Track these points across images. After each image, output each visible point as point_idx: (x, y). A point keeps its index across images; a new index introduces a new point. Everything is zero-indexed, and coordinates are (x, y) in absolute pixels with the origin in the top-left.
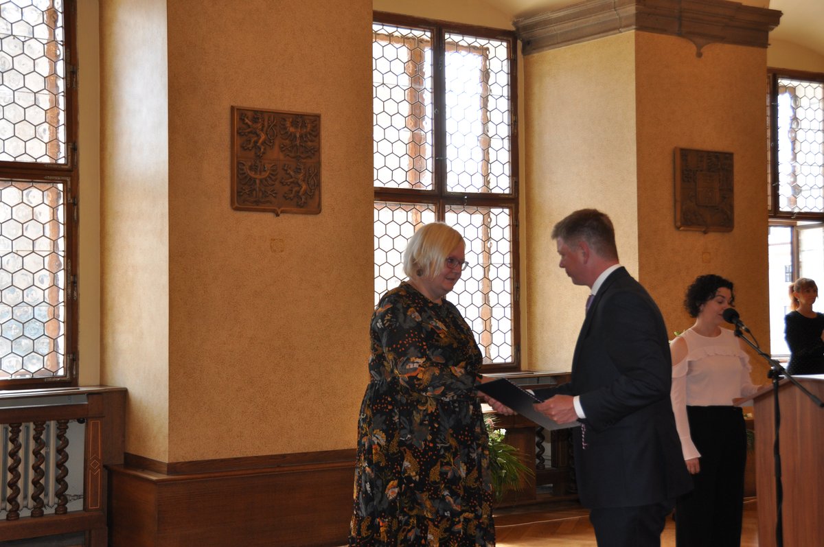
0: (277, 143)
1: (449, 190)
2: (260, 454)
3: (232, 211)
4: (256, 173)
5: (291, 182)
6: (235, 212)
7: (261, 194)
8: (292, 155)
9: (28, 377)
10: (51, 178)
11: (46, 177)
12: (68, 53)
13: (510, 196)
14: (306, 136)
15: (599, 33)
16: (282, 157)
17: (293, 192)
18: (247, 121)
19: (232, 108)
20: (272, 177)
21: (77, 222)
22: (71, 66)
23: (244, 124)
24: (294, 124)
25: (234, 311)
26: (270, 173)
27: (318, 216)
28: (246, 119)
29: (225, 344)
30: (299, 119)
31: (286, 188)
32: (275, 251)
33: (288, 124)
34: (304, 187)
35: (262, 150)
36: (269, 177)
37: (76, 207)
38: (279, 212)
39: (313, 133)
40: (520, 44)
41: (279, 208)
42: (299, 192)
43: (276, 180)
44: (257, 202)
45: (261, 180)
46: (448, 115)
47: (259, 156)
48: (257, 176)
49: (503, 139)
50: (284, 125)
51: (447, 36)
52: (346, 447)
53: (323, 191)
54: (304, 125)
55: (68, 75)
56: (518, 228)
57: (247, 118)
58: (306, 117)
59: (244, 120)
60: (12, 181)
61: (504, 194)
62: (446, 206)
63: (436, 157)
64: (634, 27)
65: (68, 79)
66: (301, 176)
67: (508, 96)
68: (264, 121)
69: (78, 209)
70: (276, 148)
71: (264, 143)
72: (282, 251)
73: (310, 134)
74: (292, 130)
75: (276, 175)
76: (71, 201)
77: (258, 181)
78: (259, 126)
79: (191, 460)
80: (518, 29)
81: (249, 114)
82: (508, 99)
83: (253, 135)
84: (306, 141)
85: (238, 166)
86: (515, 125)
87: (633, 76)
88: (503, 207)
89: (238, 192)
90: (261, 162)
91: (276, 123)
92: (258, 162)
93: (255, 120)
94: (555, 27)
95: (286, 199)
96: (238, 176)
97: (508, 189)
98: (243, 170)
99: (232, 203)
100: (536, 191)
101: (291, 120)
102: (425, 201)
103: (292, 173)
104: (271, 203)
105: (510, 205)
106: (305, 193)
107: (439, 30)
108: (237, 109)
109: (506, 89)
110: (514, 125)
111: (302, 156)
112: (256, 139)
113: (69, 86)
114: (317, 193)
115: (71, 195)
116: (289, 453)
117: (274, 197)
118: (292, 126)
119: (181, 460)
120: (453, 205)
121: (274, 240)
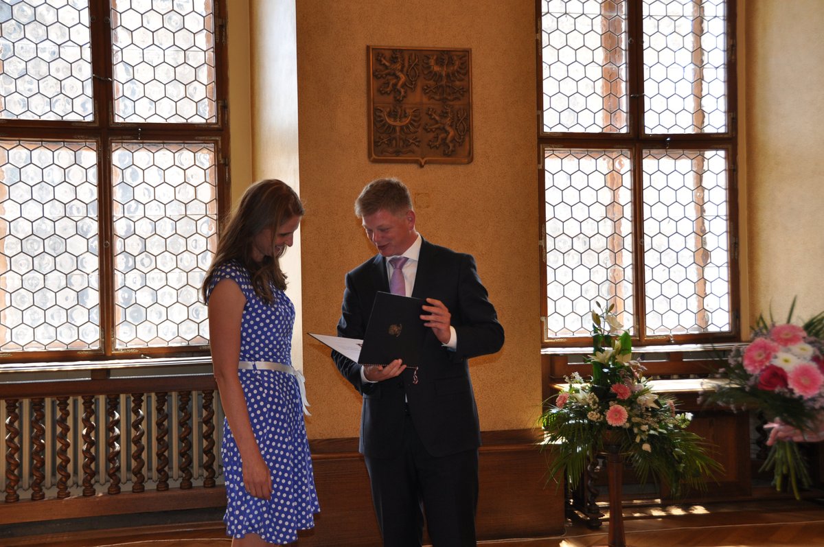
0: (419, 84)
1: (647, 131)
3: (370, 163)
4: (395, 121)
5: (436, 129)
6: (374, 164)
7: (401, 144)
8: (437, 97)
9: (184, 344)
10: (201, 138)
11: (196, 138)
12: (217, 7)
13: (726, 136)
14: (453, 74)
16: (425, 100)
17: (439, 140)
18: (384, 61)
19: (368, 48)
20: (414, 123)
21: (229, 183)
22: (220, 20)
23: (381, 65)
24: (440, 62)
26: (411, 119)
27: (470, 165)
28: (382, 59)
30: (446, 57)
31: (431, 135)
32: (420, 207)
33: (432, 62)
34: (452, 133)
35: (403, 93)
36: (411, 124)
37: (227, 168)
38: (423, 164)
39: (462, 72)
41: (423, 159)
42: (446, 139)
43: (419, 125)
44: (397, 153)
45: (402, 128)
46: (645, 46)
47: (398, 100)
48: (398, 123)
49: (717, 68)
50: (427, 64)
52: (505, 428)
53: (475, 137)
54: (451, 62)
55: (217, 29)
56: (737, 174)
57: (384, 58)
58: (454, 53)
59: (381, 61)
60: (164, 143)
61: (718, 134)
62: (644, 151)
63: (630, 94)
65: (217, 33)
66: (448, 121)
67: (724, 16)
68: (403, 60)
69: (229, 170)
70: (419, 90)
71: (404, 85)
72: (428, 207)
73: (458, 72)
74: (436, 69)
75: (420, 120)
76: (222, 162)
77: (398, 129)
78: (398, 66)
79: (328, 437)
81: (388, 54)
82: (724, 20)
83: (389, 77)
84: (454, 81)
85: (375, 113)
86: (732, 50)
88: (717, 149)
89: (375, 142)
90: (401, 107)
91: (418, 61)
92: (397, 107)
93: (393, 60)
95: (431, 148)
96: (374, 124)
97: (724, 127)
98: (380, 117)
99: (370, 155)
100: (759, 127)
101: (435, 58)
102: (618, 146)
103: (437, 118)
104: (413, 152)
105: (725, 146)
106: (453, 140)
108: (373, 49)
109: (721, 7)
111: (449, 98)
112: (394, 81)
113: (218, 41)
114: (467, 139)
115: (222, 155)
117: (418, 146)
118: (437, 64)
119: (318, 437)
120: (653, 149)
121: (419, 194)
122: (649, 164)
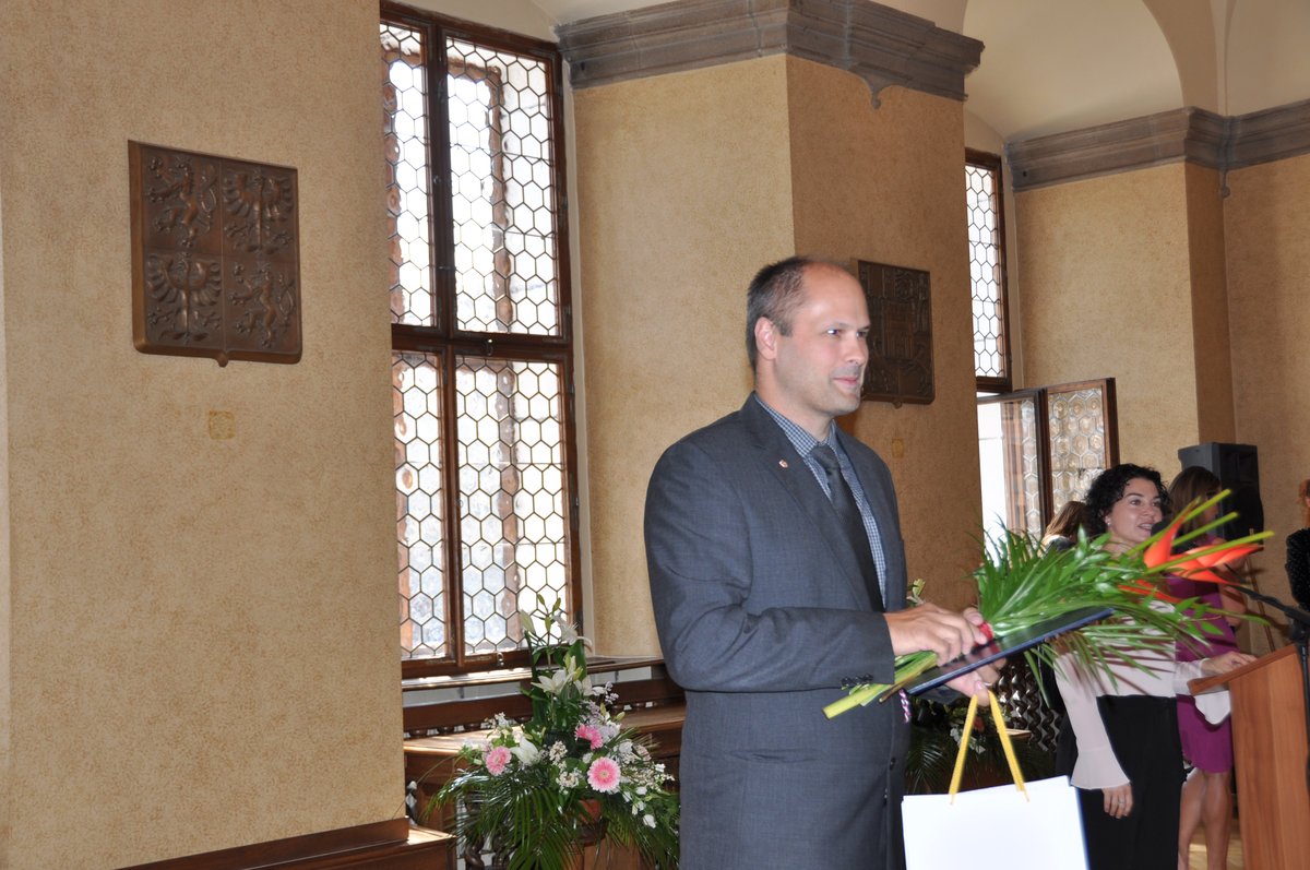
0: (219, 219)
1: (461, 326)
2: (195, 852)
3: (136, 353)
4: (181, 279)
5: (247, 299)
6: (142, 355)
13: (561, 342)
14: (272, 209)
15: (720, 56)
17: (252, 320)
18: (162, 172)
19: (131, 143)
20: (212, 287)
23: (157, 177)
24: (250, 183)
25: (142, 558)
26: (206, 280)
27: (295, 365)
28: (158, 168)
29: (125, 627)
30: (258, 176)
32: (217, 436)
33: (238, 183)
34: (271, 308)
35: (192, 232)
36: (206, 287)
38: (226, 358)
39: (285, 205)
40: (566, 67)
41: (227, 350)
42: (261, 319)
43: (219, 292)
45: (191, 294)
46: (454, 191)
47: (184, 244)
48: (184, 286)
49: (544, 237)
50: (231, 185)
51: (449, 43)
52: (353, 823)
54: (267, 187)
56: (573, 400)
57: (163, 167)
59: (155, 170)
61: (548, 337)
64: (786, 47)
66: (264, 288)
67: (550, 160)
68: (193, 174)
71: (195, 218)
72: (230, 436)
73: (279, 205)
75: (220, 282)
77: (184, 295)
78: (185, 183)
80: (564, 40)
81: (167, 159)
82: (550, 166)
84: (271, 220)
85: (146, 264)
86: (563, 212)
87: (786, 132)
88: (548, 361)
89: (146, 316)
90: (190, 256)
91: (216, 179)
93: (177, 171)
94: (636, 41)
96: (144, 284)
97: (555, 328)
98: (156, 270)
99: (136, 336)
102: (420, 347)
103: (248, 281)
104: (211, 339)
105: (557, 357)
107: (436, 30)
108: (141, 147)
109: (546, 146)
110: (560, 212)
114: (294, 321)
116: (250, 843)
118: (246, 187)
120: (469, 354)
121: (215, 414)
122: (463, 380)
